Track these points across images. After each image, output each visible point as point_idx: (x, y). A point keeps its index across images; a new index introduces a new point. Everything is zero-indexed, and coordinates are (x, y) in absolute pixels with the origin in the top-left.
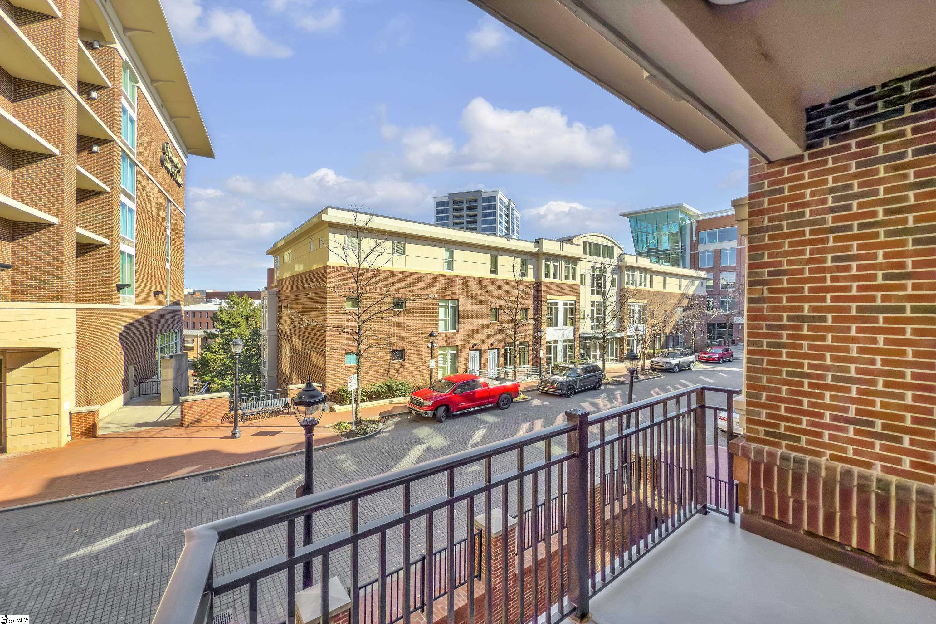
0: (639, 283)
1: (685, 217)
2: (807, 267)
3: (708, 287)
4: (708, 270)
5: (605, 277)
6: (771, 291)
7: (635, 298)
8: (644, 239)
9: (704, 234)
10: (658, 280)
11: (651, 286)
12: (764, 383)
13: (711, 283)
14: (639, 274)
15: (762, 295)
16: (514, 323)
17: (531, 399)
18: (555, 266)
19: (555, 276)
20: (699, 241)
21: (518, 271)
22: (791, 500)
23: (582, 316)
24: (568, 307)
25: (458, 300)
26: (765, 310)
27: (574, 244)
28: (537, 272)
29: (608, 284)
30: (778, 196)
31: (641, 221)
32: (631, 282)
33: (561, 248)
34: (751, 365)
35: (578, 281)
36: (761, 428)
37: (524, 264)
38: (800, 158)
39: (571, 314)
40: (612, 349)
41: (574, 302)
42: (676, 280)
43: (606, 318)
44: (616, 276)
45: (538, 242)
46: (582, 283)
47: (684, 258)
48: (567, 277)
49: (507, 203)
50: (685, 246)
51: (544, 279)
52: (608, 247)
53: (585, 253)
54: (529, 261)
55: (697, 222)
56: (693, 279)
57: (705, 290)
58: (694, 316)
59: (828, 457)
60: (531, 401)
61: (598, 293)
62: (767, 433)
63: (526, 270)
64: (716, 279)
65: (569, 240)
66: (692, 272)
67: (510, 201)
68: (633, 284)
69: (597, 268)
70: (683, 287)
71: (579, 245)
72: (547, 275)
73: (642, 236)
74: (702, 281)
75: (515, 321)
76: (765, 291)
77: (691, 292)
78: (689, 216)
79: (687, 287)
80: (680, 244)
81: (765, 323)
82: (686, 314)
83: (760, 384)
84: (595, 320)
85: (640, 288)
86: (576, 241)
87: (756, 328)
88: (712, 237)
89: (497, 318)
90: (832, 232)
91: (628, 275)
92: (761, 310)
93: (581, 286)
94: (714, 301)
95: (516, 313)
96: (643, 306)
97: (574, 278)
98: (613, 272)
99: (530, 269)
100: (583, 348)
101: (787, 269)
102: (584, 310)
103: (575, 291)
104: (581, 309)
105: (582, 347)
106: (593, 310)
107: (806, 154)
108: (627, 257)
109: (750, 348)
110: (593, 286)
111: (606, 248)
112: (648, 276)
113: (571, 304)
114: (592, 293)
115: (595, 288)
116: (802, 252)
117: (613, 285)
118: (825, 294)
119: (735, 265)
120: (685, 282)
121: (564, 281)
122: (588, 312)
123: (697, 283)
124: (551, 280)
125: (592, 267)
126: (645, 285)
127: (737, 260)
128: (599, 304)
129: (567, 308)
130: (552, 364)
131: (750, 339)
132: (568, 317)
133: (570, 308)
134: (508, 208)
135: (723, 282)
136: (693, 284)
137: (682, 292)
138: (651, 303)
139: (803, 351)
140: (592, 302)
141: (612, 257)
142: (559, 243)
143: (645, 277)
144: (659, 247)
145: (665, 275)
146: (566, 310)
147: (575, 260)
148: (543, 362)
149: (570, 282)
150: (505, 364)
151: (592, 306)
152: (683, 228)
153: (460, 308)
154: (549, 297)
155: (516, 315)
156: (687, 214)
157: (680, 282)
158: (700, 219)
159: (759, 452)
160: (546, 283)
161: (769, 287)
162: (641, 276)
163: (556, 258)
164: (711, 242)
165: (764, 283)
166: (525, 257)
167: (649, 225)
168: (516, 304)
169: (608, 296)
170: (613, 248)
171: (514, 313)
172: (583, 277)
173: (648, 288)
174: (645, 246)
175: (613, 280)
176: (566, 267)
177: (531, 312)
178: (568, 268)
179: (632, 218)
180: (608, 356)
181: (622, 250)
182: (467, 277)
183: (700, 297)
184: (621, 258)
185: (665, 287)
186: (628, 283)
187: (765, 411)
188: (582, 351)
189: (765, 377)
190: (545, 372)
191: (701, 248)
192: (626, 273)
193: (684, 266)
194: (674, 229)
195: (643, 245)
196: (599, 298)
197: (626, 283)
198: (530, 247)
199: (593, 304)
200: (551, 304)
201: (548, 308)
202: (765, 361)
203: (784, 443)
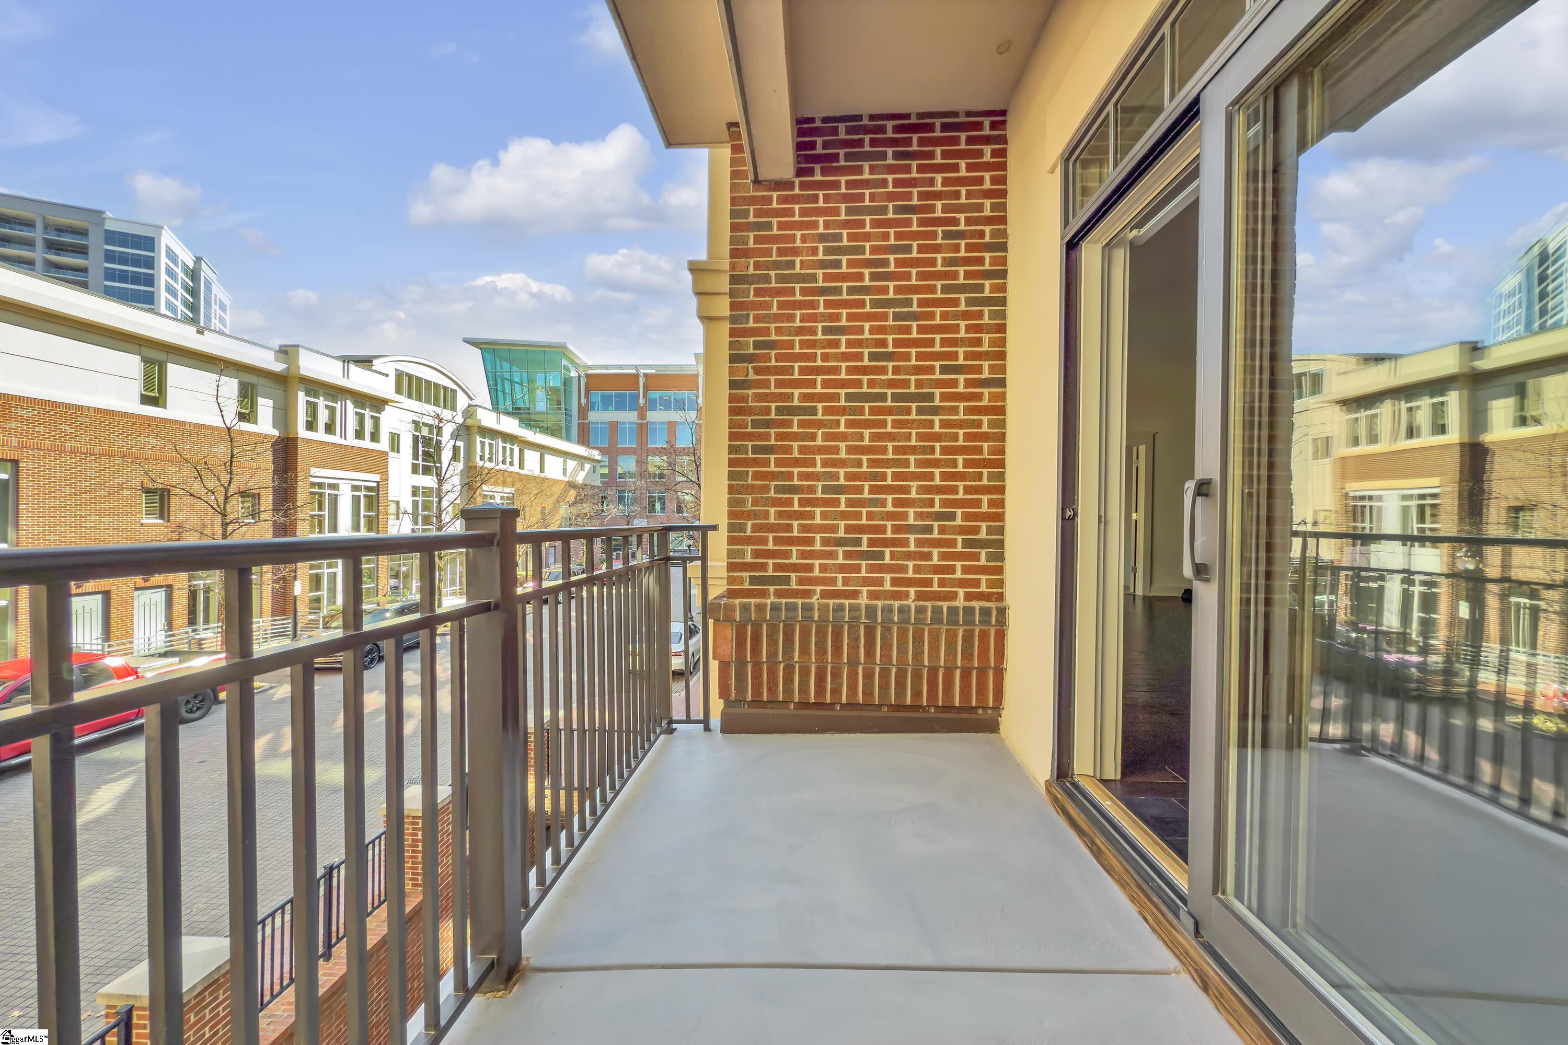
0: (501, 459)
1: (570, 366)
2: (797, 338)
3: (602, 475)
4: (603, 451)
5: (439, 442)
6: (757, 371)
7: (493, 484)
8: (508, 391)
9: (597, 396)
10: (532, 457)
11: (521, 466)
12: (749, 507)
13: (606, 471)
14: (501, 444)
15: (746, 376)
16: (218, 520)
17: (271, 688)
18: (332, 410)
19: (329, 428)
20: (590, 406)
21: (231, 408)
22: (782, 666)
23: (392, 508)
24: (362, 494)
25: (15, 462)
26: (750, 398)
27: (375, 371)
28: (284, 416)
29: (446, 455)
30: (765, 233)
31: (502, 359)
32: (487, 456)
33: (346, 373)
34: (733, 482)
35: (384, 445)
36: (746, 575)
37: (247, 395)
38: (789, 185)
39: (370, 507)
40: (453, 573)
41: (375, 485)
42: (559, 460)
43: (443, 515)
44: (460, 444)
45: (286, 352)
46: (393, 450)
47: (568, 429)
48: (359, 434)
49: (191, 265)
50: (571, 411)
51: (302, 432)
52: (445, 388)
53: (398, 391)
54: (260, 389)
55: (587, 376)
56: (583, 461)
57: (599, 479)
58: (585, 514)
59: (818, 595)
60: (271, 691)
61: (426, 471)
62: (753, 580)
63: (253, 406)
64: (613, 465)
65: (365, 362)
66: (581, 450)
67: (198, 260)
68: (490, 460)
69: (425, 424)
70: (568, 473)
71: (387, 375)
72: (311, 426)
73: (503, 385)
74: (595, 464)
75: (224, 516)
76: (751, 371)
77: (580, 478)
78: (576, 366)
79: (575, 473)
80: (563, 406)
81: (750, 418)
82: (574, 510)
83: (744, 509)
84: (420, 518)
85: (501, 467)
86: (377, 364)
87: (740, 426)
88: (607, 403)
89: (163, 512)
90: (822, 294)
91: (483, 443)
92: (744, 399)
93: (391, 454)
94: (611, 493)
95: (226, 498)
96: (508, 498)
97: (375, 437)
98: (455, 436)
99: (265, 407)
100: (396, 576)
101: (776, 340)
102: (398, 503)
103: (378, 462)
104: (390, 498)
105: (394, 573)
106: (415, 503)
107: (797, 181)
108: (479, 411)
109: (732, 456)
110: (415, 457)
111: (442, 391)
112: (516, 450)
113: (368, 489)
114: (415, 469)
115: (420, 462)
116: (791, 318)
117: (455, 457)
118: (815, 377)
119: (635, 446)
120: (572, 464)
121: (352, 441)
122: (407, 504)
123: (587, 466)
124: (320, 435)
125: (414, 422)
126: (511, 464)
127: (638, 438)
128: (427, 491)
129: (359, 496)
130: (325, 611)
131: (732, 443)
132: (362, 513)
133: (365, 496)
134: (194, 274)
135: (620, 470)
136: (582, 469)
137: (567, 479)
138: (520, 493)
139: (793, 456)
140: (413, 487)
141: (453, 408)
142: (341, 363)
143: (512, 450)
144: (532, 406)
145: (543, 450)
146: (356, 500)
147: (378, 404)
148: (302, 608)
149: (367, 444)
150: (192, 621)
151: (414, 494)
152: (567, 382)
153: (23, 483)
154: (314, 471)
155: (225, 503)
156: (572, 362)
157: (565, 463)
158: (590, 372)
159: (745, 608)
160: (308, 441)
161: (754, 364)
162: (504, 448)
163: (336, 392)
164: (605, 408)
165: (749, 358)
166: (251, 379)
167: (515, 368)
168: (225, 478)
169: (448, 476)
170: (454, 391)
171: (221, 500)
172: (395, 440)
173: (515, 468)
174: (509, 402)
175: (455, 449)
176: (357, 413)
177: (267, 500)
178: (361, 418)
179: (487, 350)
180: (446, 587)
181: (471, 399)
182: (55, 405)
183: (593, 487)
184: (469, 412)
185: (542, 470)
186: (482, 458)
187: (750, 548)
188: (393, 582)
189: (750, 498)
190: (305, 629)
191: (593, 416)
192: (478, 439)
193: (568, 439)
194: (555, 382)
195: (505, 399)
196: (429, 481)
197: (478, 458)
198: (268, 360)
199: (415, 491)
200: (321, 485)
201: (312, 494)
202: (750, 473)
203: (772, 589)
